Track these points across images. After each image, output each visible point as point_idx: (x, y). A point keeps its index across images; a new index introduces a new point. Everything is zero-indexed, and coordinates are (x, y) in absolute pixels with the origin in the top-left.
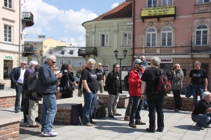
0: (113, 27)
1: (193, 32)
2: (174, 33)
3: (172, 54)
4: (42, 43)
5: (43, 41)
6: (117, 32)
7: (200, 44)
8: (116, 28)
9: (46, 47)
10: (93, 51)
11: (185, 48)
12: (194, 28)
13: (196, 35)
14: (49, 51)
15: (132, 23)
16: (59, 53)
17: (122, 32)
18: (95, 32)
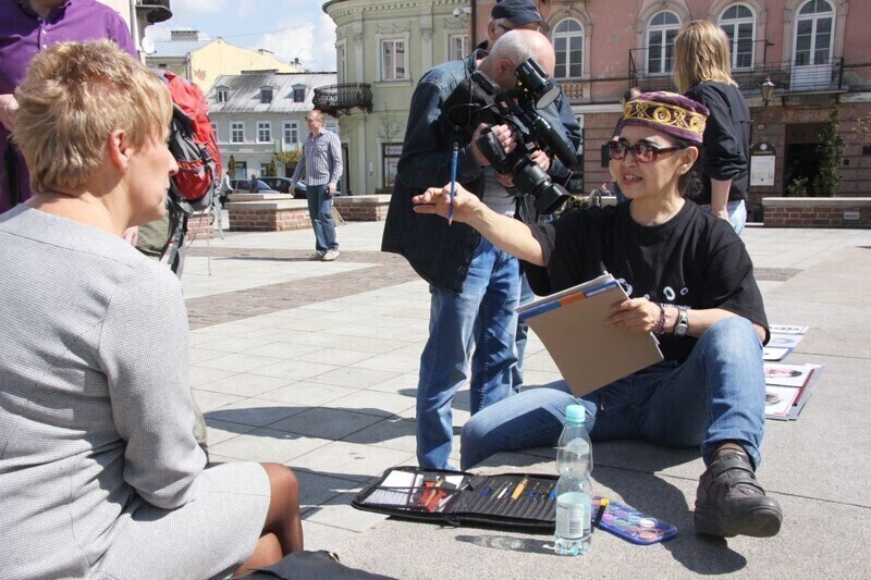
0: (419, 16)
1: (640, 37)
2: (588, 39)
3: (582, 101)
4: (185, 61)
5: (189, 53)
6: (432, 34)
7: (658, 70)
8: (426, 21)
9: (202, 75)
10: (359, 95)
11: (618, 82)
12: (642, 22)
13: (648, 46)
14: (214, 92)
15: (468, 10)
16: (254, 98)
17: (446, 32)
18: (362, 35)
